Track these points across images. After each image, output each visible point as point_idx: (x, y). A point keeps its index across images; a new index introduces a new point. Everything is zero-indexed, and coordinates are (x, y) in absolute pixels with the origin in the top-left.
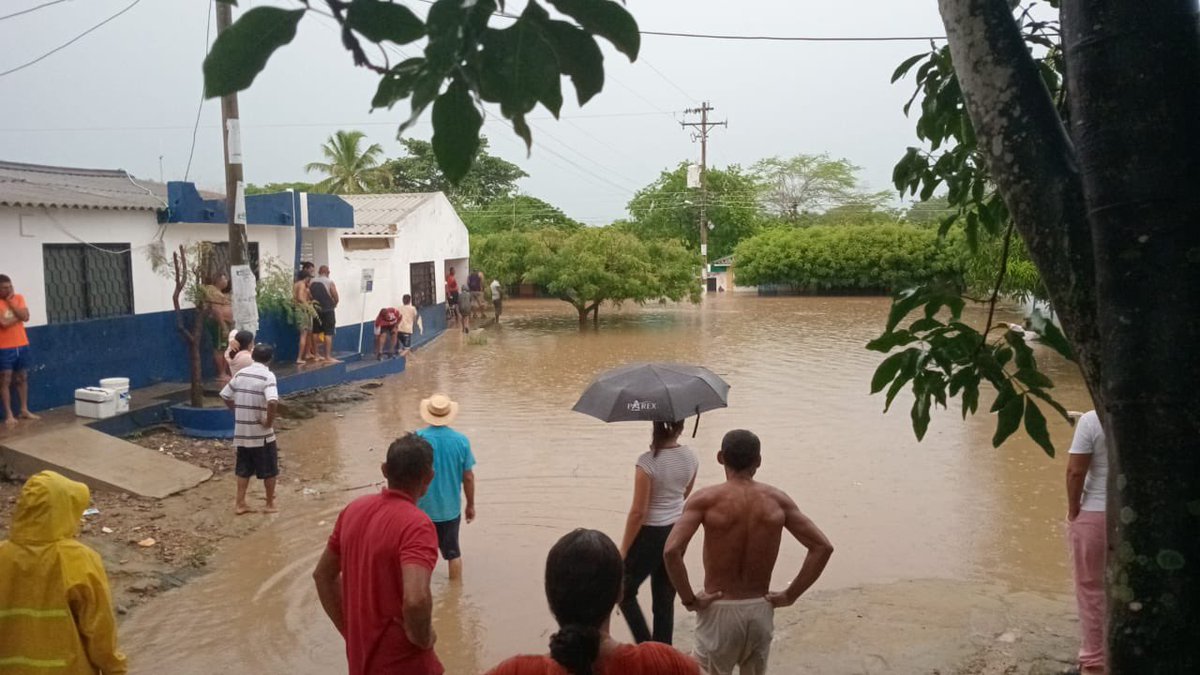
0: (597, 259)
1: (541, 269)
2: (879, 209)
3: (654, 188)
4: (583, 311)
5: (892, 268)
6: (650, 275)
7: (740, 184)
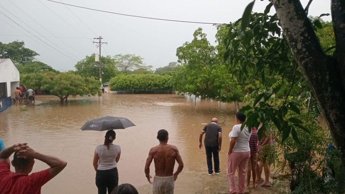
0: (68, 82)
1: (47, 85)
2: (149, 70)
3: (84, 61)
4: (62, 99)
5: (154, 86)
6: (85, 88)
7: (111, 61)
